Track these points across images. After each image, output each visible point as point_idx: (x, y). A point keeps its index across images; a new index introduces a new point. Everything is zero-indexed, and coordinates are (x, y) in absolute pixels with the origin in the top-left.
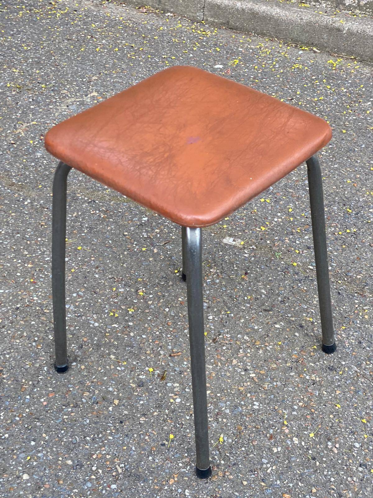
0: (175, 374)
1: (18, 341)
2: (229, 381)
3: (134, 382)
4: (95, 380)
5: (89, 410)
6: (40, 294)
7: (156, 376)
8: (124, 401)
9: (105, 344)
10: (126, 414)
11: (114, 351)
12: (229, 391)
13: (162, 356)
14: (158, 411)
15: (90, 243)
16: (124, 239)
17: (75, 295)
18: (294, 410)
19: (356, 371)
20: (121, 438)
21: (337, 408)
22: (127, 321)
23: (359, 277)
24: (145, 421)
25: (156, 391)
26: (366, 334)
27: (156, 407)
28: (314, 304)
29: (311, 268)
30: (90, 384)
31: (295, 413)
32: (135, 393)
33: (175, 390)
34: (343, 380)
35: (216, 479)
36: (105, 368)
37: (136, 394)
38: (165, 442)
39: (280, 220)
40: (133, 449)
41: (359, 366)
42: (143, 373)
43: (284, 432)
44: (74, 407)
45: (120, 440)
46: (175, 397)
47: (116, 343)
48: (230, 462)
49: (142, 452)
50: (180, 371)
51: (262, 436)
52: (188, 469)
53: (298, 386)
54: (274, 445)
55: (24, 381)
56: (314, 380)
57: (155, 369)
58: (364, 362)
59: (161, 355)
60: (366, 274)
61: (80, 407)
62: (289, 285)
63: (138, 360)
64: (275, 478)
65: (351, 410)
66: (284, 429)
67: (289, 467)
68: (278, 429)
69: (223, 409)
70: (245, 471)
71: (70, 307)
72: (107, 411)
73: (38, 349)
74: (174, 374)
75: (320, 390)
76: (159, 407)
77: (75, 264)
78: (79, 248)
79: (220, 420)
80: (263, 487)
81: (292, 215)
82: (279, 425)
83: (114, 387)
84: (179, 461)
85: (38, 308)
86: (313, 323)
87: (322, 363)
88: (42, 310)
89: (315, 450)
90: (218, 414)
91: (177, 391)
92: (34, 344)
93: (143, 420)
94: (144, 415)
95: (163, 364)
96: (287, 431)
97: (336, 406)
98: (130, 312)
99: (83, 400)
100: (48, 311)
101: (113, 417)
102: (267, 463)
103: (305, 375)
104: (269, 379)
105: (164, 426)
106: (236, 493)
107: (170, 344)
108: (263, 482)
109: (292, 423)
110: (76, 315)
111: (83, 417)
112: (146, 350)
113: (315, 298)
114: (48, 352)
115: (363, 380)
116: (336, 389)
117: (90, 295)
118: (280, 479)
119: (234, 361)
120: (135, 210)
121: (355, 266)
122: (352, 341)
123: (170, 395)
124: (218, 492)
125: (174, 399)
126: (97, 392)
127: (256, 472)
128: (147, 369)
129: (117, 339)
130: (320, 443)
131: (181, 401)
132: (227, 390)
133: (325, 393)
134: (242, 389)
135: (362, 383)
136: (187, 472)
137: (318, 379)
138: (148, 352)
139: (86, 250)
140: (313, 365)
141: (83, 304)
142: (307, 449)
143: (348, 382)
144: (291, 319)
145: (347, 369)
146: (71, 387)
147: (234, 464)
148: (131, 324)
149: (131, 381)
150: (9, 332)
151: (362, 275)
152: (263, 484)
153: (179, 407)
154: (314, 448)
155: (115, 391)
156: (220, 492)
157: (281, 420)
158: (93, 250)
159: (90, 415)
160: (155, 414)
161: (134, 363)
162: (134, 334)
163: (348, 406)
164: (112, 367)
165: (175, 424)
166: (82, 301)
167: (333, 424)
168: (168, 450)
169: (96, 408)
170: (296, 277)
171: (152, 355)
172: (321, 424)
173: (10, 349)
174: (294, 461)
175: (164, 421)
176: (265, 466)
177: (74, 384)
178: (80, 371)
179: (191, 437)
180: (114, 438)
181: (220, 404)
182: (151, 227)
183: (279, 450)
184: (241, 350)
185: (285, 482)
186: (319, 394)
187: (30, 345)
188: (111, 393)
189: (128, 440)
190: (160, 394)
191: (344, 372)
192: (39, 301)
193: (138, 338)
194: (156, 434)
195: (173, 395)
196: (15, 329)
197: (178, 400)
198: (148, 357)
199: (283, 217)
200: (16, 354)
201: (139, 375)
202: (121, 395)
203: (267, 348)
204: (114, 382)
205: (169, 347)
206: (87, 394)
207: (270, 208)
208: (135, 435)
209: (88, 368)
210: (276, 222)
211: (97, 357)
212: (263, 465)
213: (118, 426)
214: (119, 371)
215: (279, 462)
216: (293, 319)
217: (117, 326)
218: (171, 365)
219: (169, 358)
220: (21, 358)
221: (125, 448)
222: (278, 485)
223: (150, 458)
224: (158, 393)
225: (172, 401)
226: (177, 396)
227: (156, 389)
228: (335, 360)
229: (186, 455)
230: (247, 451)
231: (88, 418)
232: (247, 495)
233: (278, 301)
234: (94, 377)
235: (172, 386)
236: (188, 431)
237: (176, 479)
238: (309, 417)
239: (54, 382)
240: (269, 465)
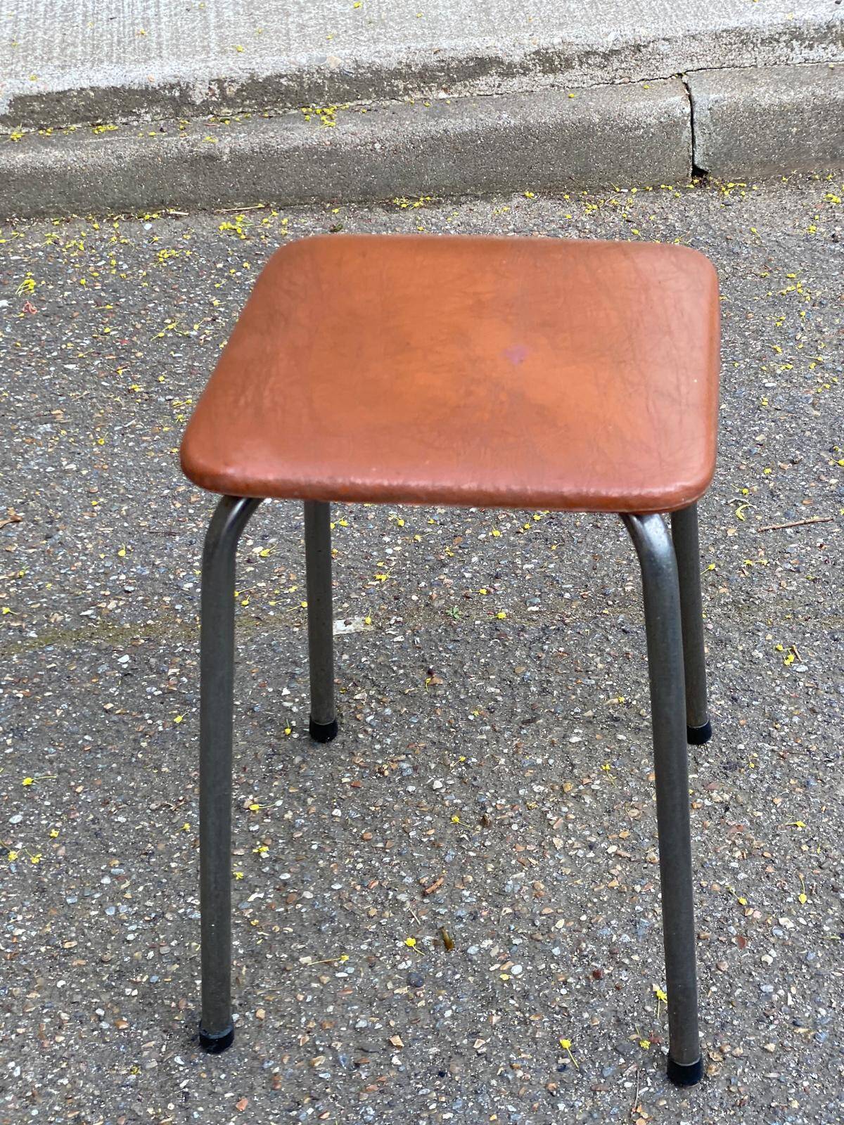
0: (465, 924)
1: (60, 1039)
2: (578, 882)
3: (398, 984)
4: (312, 1025)
5: (353, 1089)
6: (20, 918)
7: (432, 948)
8: (410, 1031)
9: (268, 945)
10: (436, 1055)
11: (299, 947)
12: (595, 900)
13: (408, 904)
14: (494, 1012)
15: (43, 761)
16: (115, 718)
17: (106, 880)
18: (735, 872)
19: (773, 751)
20: (471, 1104)
21: (800, 829)
22: (273, 875)
23: (628, 589)
24: (486, 1045)
25: (457, 976)
26: (731, 681)
27: (482, 1006)
28: (601, 670)
29: (535, 609)
30: (308, 1038)
31: (742, 876)
32: (419, 1005)
33: (494, 953)
34: (767, 776)
35: (716, 1071)
36: (312, 990)
37: (422, 1003)
38: (561, 1061)
39: (398, 548)
40: (511, 1108)
41: (769, 738)
42: (398, 957)
43: (754, 919)
44: (314, 1099)
45: (472, 1109)
46: (505, 967)
47: (291, 930)
48: (712, 1026)
49: (536, 1105)
50: (471, 914)
51: (723, 948)
52: (649, 1084)
53: (704, 825)
54: (758, 951)
55: (151, 1111)
56: (722, 803)
57: (418, 936)
58: (771, 729)
59: (403, 903)
60: (635, 578)
61: (327, 1094)
62: (528, 656)
63: (367, 938)
64: (809, 1008)
65: (825, 820)
66: (750, 913)
67: (817, 975)
68: (740, 920)
69: (614, 938)
70: (751, 1026)
71: (117, 910)
72: (392, 1069)
73: (123, 1030)
74: (462, 926)
75: (745, 814)
76: (490, 1002)
77: (47, 818)
78: (27, 781)
79: (627, 961)
80: (806, 1037)
81: (412, 531)
82: (736, 913)
83: (363, 1016)
84: (618, 1079)
85: (43, 949)
86: (628, 704)
87: (706, 765)
88: (57, 947)
89: (830, 920)
90: (612, 954)
91: (499, 954)
92: (104, 1025)
93: (483, 1046)
94: (475, 1035)
95: (424, 918)
96: (758, 915)
97: (796, 826)
98: (264, 855)
99: (321, 1075)
100: (74, 943)
101: (416, 1075)
102: (776, 990)
103: (699, 800)
104: (647, 840)
105: (534, 1033)
106: (772, 1075)
107: (404, 874)
108: (799, 1026)
109: (752, 895)
110: (147, 918)
111: (354, 1109)
112: (364, 911)
113: (593, 658)
114: (151, 1026)
115: (797, 760)
116: (769, 798)
117: (142, 865)
118: (820, 1004)
119: (555, 841)
120: (84, 653)
121: (603, 573)
122: (719, 703)
123: (492, 969)
124: (739, 1092)
125: (509, 972)
126: (338, 1046)
127: (771, 1018)
128: (400, 944)
129: (284, 920)
130: (829, 905)
131: (524, 969)
132: (591, 901)
133: (760, 814)
134: (615, 884)
135: (800, 766)
136: (652, 1090)
137: (727, 797)
138: (373, 912)
139: (45, 780)
140: (696, 776)
141: (141, 889)
142: (816, 926)
143: (778, 776)
144: (586, 714)
145: (755, 755)
146: (274, 1066)
147: (723, 1026)
148: (285, 876)
149: (390, 986)
150: (20, 1031)
151: (630, 583)
152: (801, 1030)
153: (530, 981)
154: (825, 919)
155: (374, 1023)
156: (742, 1090)
157: (731, 902)
158: (60, 771)
159: (365, 1096)
160: (495, 1019)
161: (364, 947)
162: (312, 892)
163: (813, 815)
164: (326, 979)
165: (549, 1017)
166: (134, 885)
167: (818, 860)
168: (582, 1072)
169: (363, 1077)
170: (527, 636)
171: (387, 913)
172: (802, 871)
173: (54, 1066)
174: (815, 961)
175: (525, 1022)
176: (775, 997)
177: (272, 1057)
178: (260, 1026)
179: (601, 1023)
180: (455, 1112)
181: (600, 932)
182: (151, 669)
183: (775, 955)
184: (549, 816)
185: (834, 1005)
186: (751, 821)
187: (95, 1033)
188: (370, 1030)
189: (487, 1098)
190: (470, 979)
191: (755, 761)
192: (33, 934)
193: (327, 895)
194: (529, 1056)
195: (497, 966)
196: (29, 1018)
197: (517, 969)
198: (383, 922)
199: (399, 542)
200: (82, 1066)
201: (394, 966)
202: (392, 1023)
203: (593, 787)
204: (356, 1007)
205: (405, 880)
206: (320, 1061)
207: (357, 535)
208: (494, 1082)
209: (275, 1009)
210: (392, 555)
211: (273, 979)
212: (771, 998)
213: (440, 1085)
214: (345, 979)
215: (791, 976)
216: (590, 713)
217: (261, 895)
218: (443, 911)
219: (426, 901)
220: (99, 1068)
221: (494, 1117)
222: (827, 1017)
223: (561, 1106)
224: (465, 980)
225: (505, 977)
226: (510, 964)
227: (455, 973)
228: (724, 750)
229: (622, 1061)
230: (723, 990)
231: (367, 1106)
232: (792, 1065)
233: (533, 694)
234: (304, 1020)
235: (480, 949)
236: (586, 1015)
237: (646, 1116)
238: (770, 869)
239: (223, 1076)
240: (781, 992)
